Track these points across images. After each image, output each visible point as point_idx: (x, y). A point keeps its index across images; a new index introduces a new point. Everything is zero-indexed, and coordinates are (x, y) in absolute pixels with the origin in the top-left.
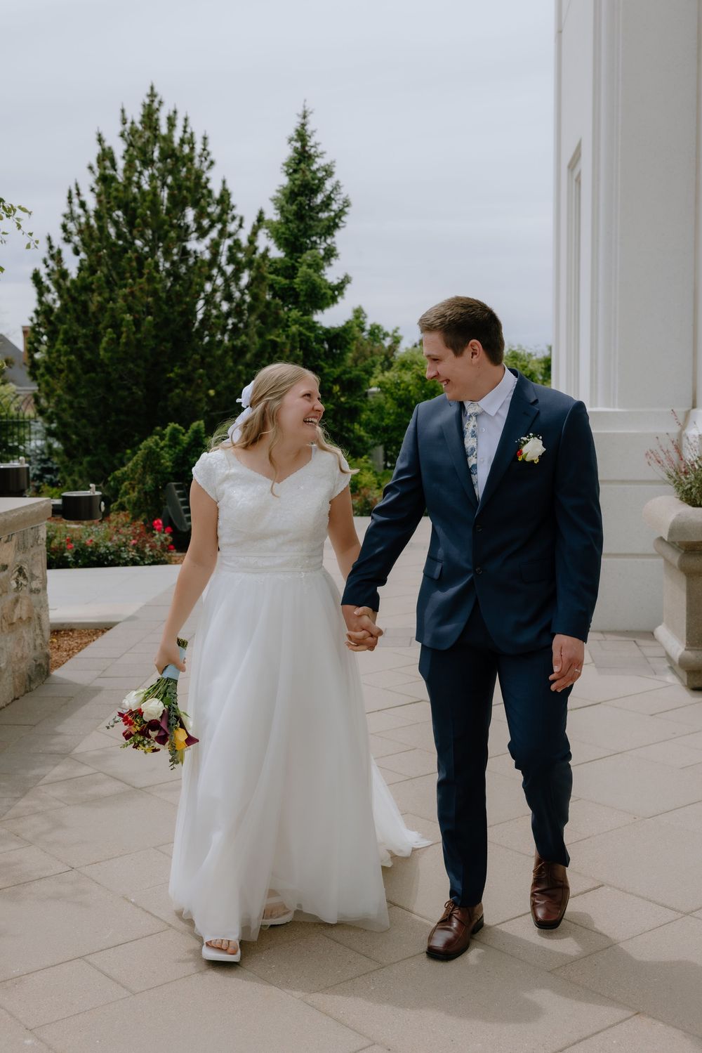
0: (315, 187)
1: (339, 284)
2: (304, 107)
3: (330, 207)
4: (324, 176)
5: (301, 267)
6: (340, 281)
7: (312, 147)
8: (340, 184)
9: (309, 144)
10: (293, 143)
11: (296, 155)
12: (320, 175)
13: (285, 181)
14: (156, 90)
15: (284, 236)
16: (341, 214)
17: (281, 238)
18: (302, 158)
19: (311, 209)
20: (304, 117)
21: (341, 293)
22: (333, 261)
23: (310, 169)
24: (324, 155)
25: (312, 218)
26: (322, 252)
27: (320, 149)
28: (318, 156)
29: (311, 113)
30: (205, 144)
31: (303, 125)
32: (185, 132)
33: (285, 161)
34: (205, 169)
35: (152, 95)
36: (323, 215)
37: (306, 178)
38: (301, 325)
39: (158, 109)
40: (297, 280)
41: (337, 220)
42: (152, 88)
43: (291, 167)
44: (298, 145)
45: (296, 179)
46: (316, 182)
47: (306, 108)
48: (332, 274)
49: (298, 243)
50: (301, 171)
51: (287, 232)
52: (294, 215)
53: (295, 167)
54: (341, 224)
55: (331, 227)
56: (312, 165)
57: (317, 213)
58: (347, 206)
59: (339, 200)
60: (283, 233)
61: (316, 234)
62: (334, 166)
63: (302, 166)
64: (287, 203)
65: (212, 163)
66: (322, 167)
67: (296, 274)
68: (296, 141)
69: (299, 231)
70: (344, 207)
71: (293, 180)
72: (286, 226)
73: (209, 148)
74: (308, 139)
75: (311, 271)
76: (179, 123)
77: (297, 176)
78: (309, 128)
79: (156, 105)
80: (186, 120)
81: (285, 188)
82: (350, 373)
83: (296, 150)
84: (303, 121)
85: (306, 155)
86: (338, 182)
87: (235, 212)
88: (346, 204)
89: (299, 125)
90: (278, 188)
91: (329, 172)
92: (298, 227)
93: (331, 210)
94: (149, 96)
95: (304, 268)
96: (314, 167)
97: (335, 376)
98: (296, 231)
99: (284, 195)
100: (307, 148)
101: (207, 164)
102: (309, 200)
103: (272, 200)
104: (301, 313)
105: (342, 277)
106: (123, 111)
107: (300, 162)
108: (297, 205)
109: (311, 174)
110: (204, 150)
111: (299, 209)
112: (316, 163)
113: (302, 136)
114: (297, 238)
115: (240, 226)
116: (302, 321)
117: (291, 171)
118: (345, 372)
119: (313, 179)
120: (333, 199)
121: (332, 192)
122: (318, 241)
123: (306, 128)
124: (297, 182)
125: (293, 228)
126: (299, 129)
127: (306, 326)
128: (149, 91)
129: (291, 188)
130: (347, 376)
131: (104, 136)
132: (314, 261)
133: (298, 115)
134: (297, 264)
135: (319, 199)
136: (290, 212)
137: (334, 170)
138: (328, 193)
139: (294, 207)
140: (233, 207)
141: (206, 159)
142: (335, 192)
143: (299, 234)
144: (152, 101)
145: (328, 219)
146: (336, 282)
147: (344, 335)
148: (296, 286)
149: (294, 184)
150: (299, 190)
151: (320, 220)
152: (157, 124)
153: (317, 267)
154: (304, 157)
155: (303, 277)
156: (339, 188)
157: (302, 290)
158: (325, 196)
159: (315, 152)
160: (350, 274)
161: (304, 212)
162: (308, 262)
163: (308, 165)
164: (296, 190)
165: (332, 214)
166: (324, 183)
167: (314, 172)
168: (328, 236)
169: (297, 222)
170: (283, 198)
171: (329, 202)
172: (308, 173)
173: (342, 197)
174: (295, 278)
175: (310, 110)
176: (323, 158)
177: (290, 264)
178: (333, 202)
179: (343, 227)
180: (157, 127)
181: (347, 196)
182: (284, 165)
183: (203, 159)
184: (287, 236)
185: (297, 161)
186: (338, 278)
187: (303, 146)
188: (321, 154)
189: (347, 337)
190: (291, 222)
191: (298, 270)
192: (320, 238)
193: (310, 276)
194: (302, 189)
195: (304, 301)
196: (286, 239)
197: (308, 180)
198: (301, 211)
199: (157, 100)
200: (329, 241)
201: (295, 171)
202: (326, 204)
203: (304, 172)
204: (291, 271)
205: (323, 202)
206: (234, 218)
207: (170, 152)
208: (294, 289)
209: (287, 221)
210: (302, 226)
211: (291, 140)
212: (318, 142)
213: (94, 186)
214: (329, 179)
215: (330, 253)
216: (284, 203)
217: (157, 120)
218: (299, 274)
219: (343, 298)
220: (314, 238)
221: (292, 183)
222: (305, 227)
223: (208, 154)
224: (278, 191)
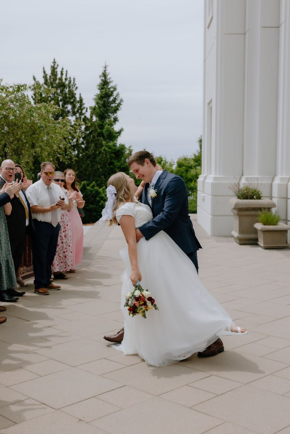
0: (110, 95)
1: (119, 131)
2: (105, 64)
3: (115, 102)
4: (113, 90)
5: (105, 125)
6: (119, 130)
7: (108, 79)
8: (119, 93)
9: (107, 78)
10: (101, 77)
11: (102, 82)
12: (112, 90)
13: (98, 92)
14: (56, 61)
15: (98, 113)
16: (120, 105)
17: (97, 114)
18: (105, 83)
19: (108, 103)
20: (105, 68)
21: (119, 135)
22: (117, 123)
23: (107, 88)
24: (113, 82)
25: (108, 106)
26: (112, 119)
27: (111, 80)
28: (110, 83)
29: (108, 66)
30: (74, 81)
31: (105, 71)
32: (66, 76)
33: (98, 84)
34: (74, 90)
35: (54, 62)
36: (113, 105)
37: (107, 91)
38: (106, 146)
39: (57, 68)
40: (104, 130)
41: (118, 107)
42: (54, 60)
43: (101, 87)
44: (103, 78)
45: (103, 92)
46: (110, 92)
47: (106, 64)
48: (116, 128)
49: (104, 116)
50: (105, 89)
51: (100, 112)
52: (102, 105)
53: (102, 87)
54: (119, 109)
55: (116, 110)
56: (108, 86)
57: (111, 104)
58: (122, 102)
59: (119, 99)
60: (98, 112)
61: (110, 113)
62: (117, 86)
63: (105, 87)
64: (99, 100)
65: (77, 88)
66: (112, 87)
67: (104, 127)
68: (102, 77)
69: (104, 111)
70: (121, 102)
71: (101, 92)
72: (99, 109)
73: (75, 82)
74: (107, 76)
75: (109, 127)
76: (64, 73)
77: (103, 90)
78: (107, 72)
79: (56, 66)
80: (67, 72)
81: (99, 95)
82: (124, 165)
83: (102, 80)
84: (105, 69)
85: (106, 82)
86: (118, 93)
87: (85, 106)
88: (121, 101)
89: (103, 71)
90: (96, 95)
91: (115, 89)
92: (104, 110)
93: (116, 103)
94: (53, 63)
95: (107, 126)
96: (109, 87)
97: (119, 166)
98: (103, 111)
99: (98, 97)
100: (107, 80)
101: (75, 88)
102: (108, 99)
103: (93, 99)
104: (106, 142)
105: (120, 129)
106: (44, 68)
107: (104, 85)
108: (103, 101)
109: (109, 90)
110: (74, 83)
111: (104, 103)
112: (110, 85)
113: (105, 75)
114: (103, 114)
115: (87, 111)
116: (106, 145)
117: (100, 88)
118: (122, 165)
119: (109, 91)
120: (117, 99)
121: (116, 97)
122: (111, 115)
123: (106, 72)
124: (103, 93)
125: (102, 110)
126: (104, 72)
127: (108, 147)
128: (53, 61)
129: (101, 95)
130: (123, 166)
131: (36, 77)
132: (110, 123)
133: (103, 67)
134: (104, 124)
135: (111, 99)
136: (101, 104)
137: (117, 88)
138: (114, 97)
139: (102, 102)
140: (84, 104)
141: (74, 86)
142: (117, 96)
143: (104, 112)
144: (54, 65)
145: (115, 106)
146: (118, 131)
147: (121, 151)
148: (104, 132)
149: (102, 93)
150: (104, 96)
151: (112, 107)
152: (57, 73)
153: (111, 125)
154: (106, 83)
155: (106, 129)
156: (119, 95)
157: (106, 134)
158: (114, 98)
159: (110, 81)
160: (123, 128)
161: (106, 104)
162: (108, 123)
163: (107, 86)
164: (103, 96)
165: (116, 105)
166: (113, 93)
167: (109, 89)
168: (115, 113)
169: (103, 108)
170: (97, 98)
171: (115, 100)
172: (107, 89)
173: (120, 98)
174: (104, 129)
175: (108, 65)
176: (112, 83)
177: (101, 124)
178: (117, 100)
179: (121, 110)
180: (57, 75)
181: (122, 98)
182: (98, 85)
183: (73, 86)
184: (99, 113)
185: (103, 84)
186: (119, 129)
187: (105, 79)
188: (112, 81)
189: (123, 151)
190: (101, 108)
191: (104, 126)
192: (112, 114)
193: (109, 129)
194: (105, 95)
195: (107, 138)
196: (99, 114)
197: (107, 92)
198: (105, 104)
199: (56, 64)
200: (115, 115)
201: (102, 88)
202: (114, 101)
203: (106, 89)
204: (101, 127)
205: (113, 100)
206: (84, 108)
207: (62, 84)
208: (103, 133)
209: (100, 107)
210: (105, 110)
211: (100, 76)
212: (110, 77)
213: (33, 95)
214: (115, 91)
215: (116, 120)
216: (98, 100)
217: (57, 72)
218: (105, 128)
219: (120, 136)
220: (109, 114)
221: (101, 93)
222: (106, 110)
223: (75, 84)
224: (95, 95)
